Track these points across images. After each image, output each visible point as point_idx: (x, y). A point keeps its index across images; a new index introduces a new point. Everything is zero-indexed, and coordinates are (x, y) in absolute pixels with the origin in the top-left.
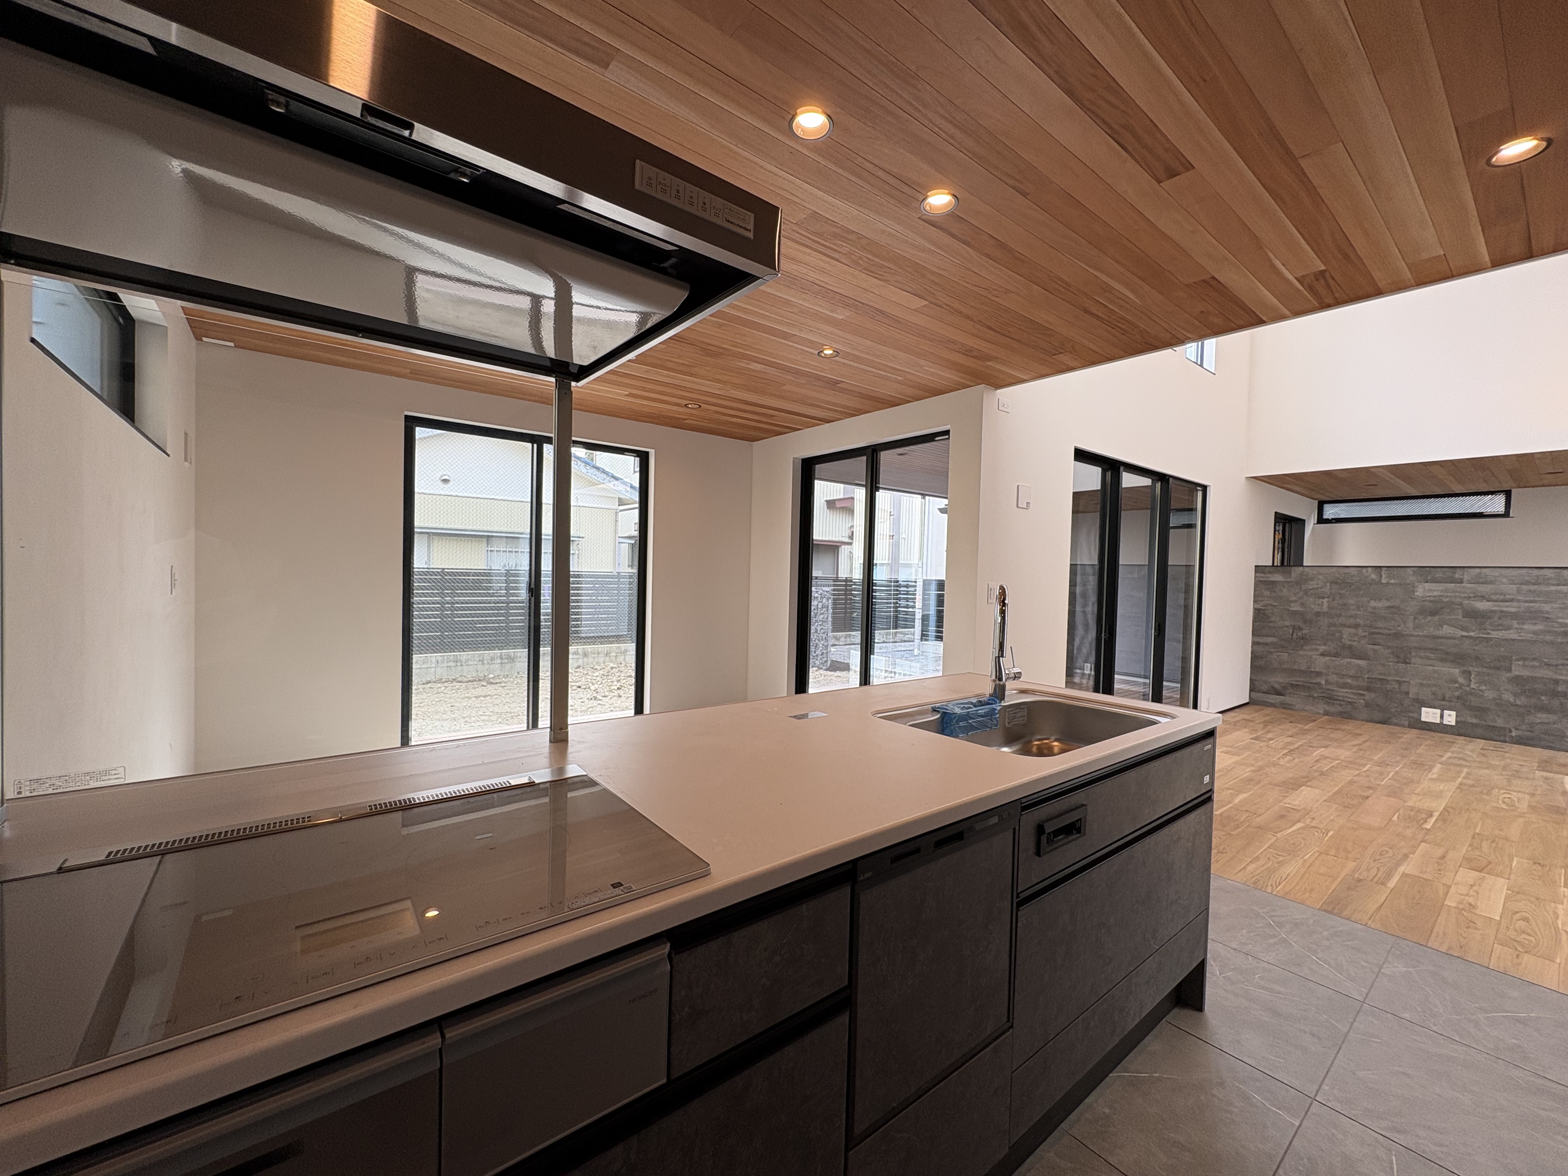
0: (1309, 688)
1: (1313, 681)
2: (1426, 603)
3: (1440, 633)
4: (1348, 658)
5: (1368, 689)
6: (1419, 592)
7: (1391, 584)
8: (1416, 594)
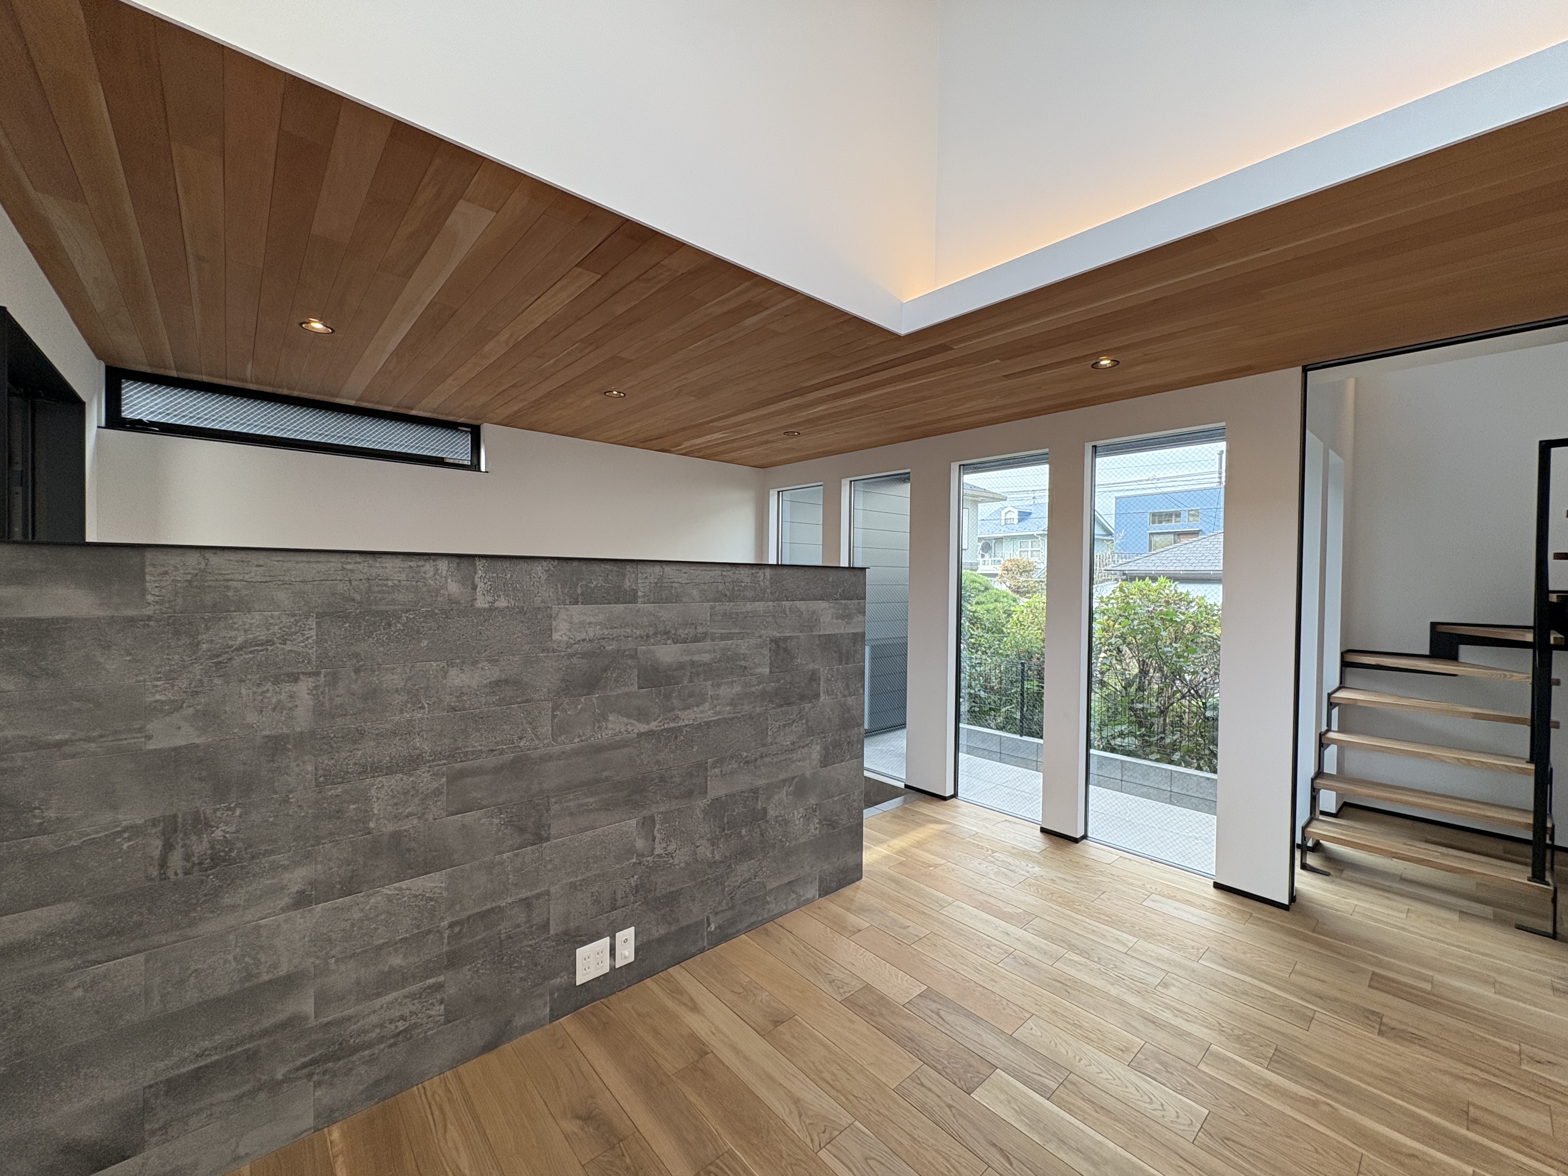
0: (252, 1057)
1: (267, 1023)
2: (575, 660)
3: (604, 736)
4: (391, 881)
5: (453, 961)
6: (561, 633)
7: (500, 610)
8: (556, 636)
